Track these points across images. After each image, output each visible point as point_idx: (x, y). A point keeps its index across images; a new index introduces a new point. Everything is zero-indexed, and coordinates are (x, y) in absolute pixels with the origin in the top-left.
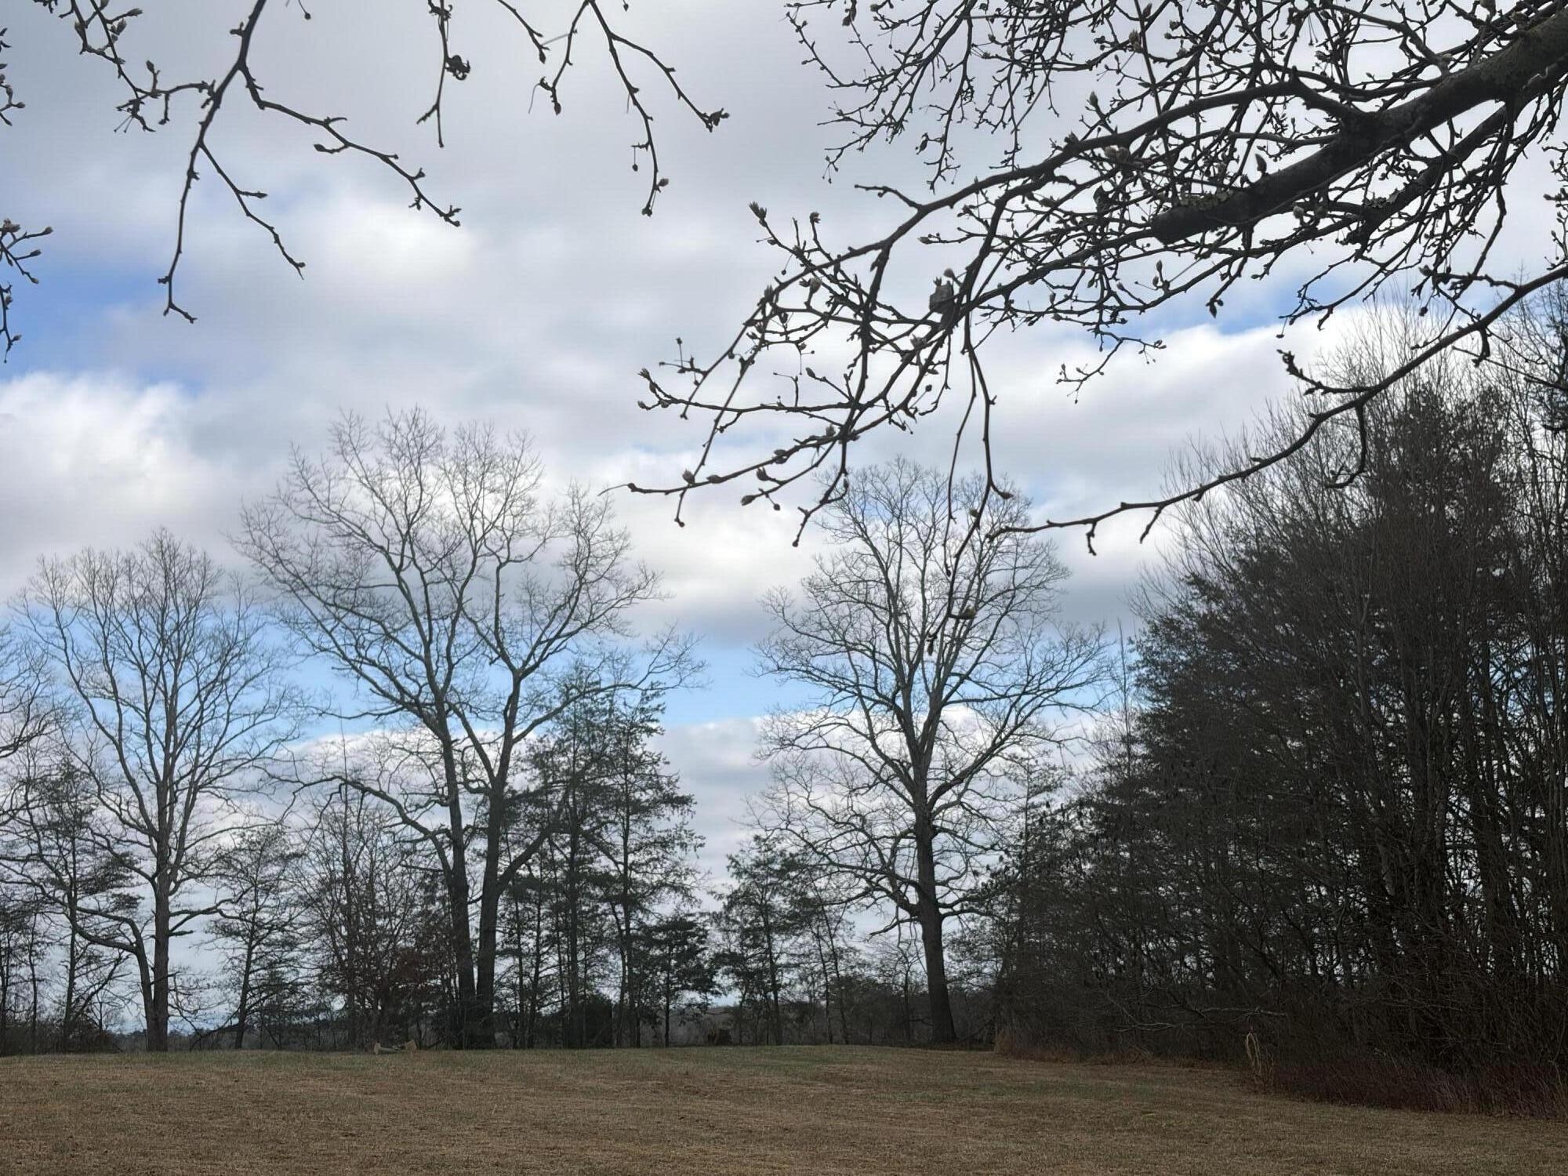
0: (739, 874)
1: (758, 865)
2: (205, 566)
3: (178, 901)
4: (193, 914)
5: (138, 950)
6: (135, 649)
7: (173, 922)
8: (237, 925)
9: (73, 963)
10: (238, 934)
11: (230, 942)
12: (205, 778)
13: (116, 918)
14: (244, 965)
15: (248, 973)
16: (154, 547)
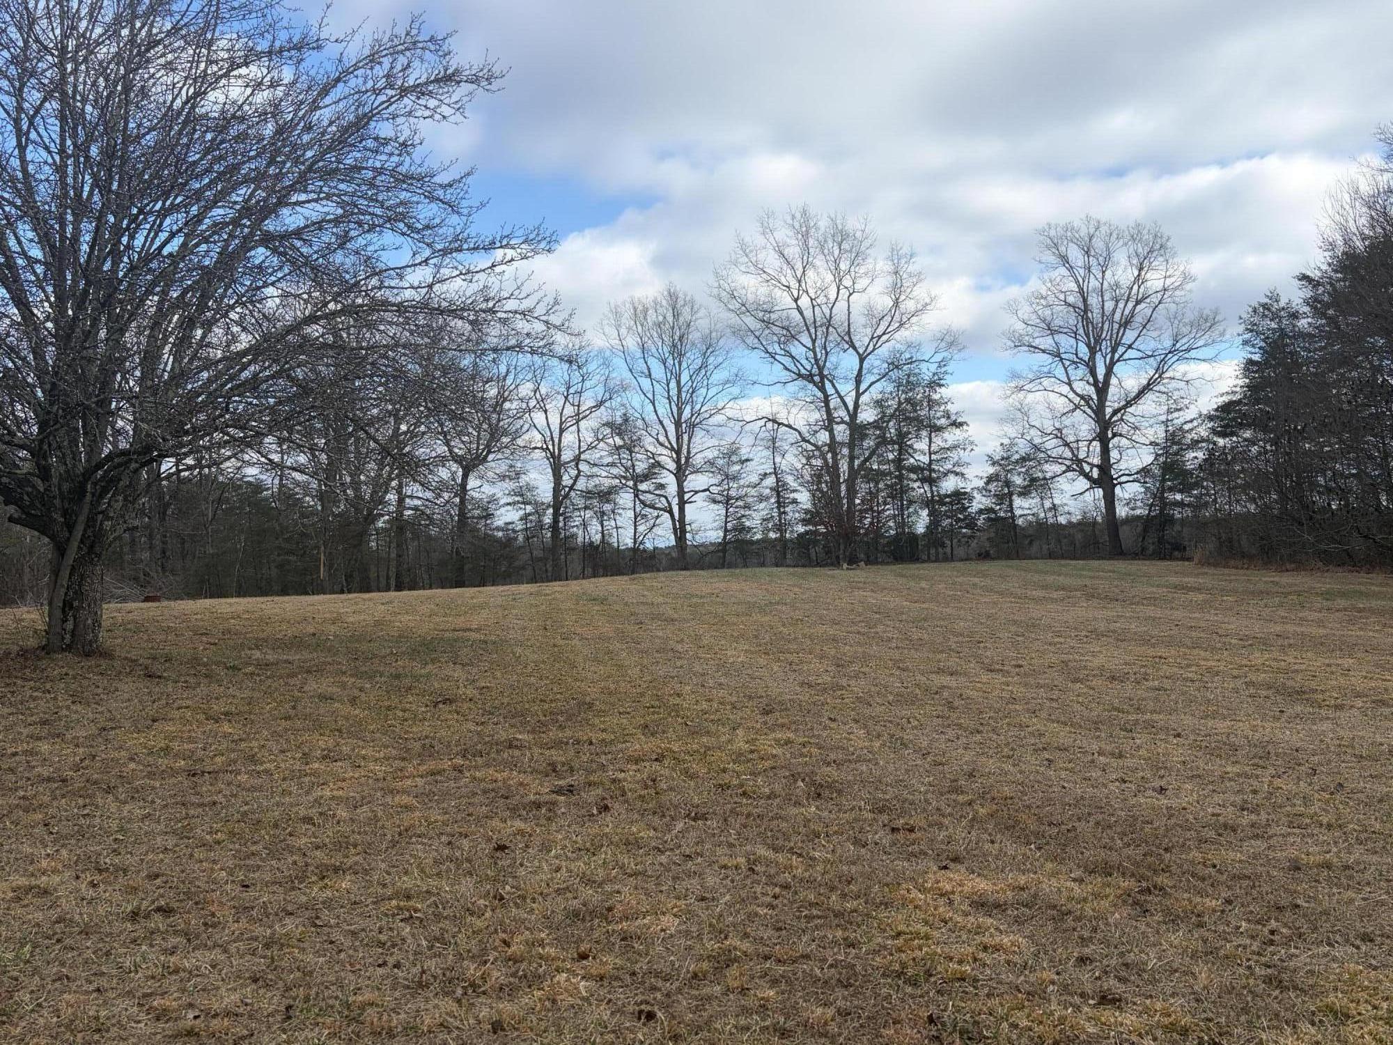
0: (993, 464)
1: (1003, 459)
2: (692, 302)
3: (688, 485)
4: (696, 492)
5: (671, 512)
6: (660, 351)
7: (686, 497)
8: (719, 498)
9: (635, 518)
10: (719, 502)
11: (716, 507)
12: (698, 420)
13: (657, 495)
14: (724, 518)
15: (726, 522)
16: (666, 293)
